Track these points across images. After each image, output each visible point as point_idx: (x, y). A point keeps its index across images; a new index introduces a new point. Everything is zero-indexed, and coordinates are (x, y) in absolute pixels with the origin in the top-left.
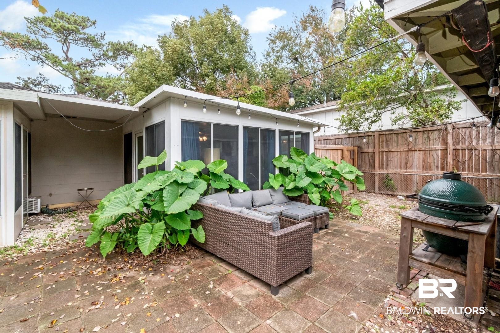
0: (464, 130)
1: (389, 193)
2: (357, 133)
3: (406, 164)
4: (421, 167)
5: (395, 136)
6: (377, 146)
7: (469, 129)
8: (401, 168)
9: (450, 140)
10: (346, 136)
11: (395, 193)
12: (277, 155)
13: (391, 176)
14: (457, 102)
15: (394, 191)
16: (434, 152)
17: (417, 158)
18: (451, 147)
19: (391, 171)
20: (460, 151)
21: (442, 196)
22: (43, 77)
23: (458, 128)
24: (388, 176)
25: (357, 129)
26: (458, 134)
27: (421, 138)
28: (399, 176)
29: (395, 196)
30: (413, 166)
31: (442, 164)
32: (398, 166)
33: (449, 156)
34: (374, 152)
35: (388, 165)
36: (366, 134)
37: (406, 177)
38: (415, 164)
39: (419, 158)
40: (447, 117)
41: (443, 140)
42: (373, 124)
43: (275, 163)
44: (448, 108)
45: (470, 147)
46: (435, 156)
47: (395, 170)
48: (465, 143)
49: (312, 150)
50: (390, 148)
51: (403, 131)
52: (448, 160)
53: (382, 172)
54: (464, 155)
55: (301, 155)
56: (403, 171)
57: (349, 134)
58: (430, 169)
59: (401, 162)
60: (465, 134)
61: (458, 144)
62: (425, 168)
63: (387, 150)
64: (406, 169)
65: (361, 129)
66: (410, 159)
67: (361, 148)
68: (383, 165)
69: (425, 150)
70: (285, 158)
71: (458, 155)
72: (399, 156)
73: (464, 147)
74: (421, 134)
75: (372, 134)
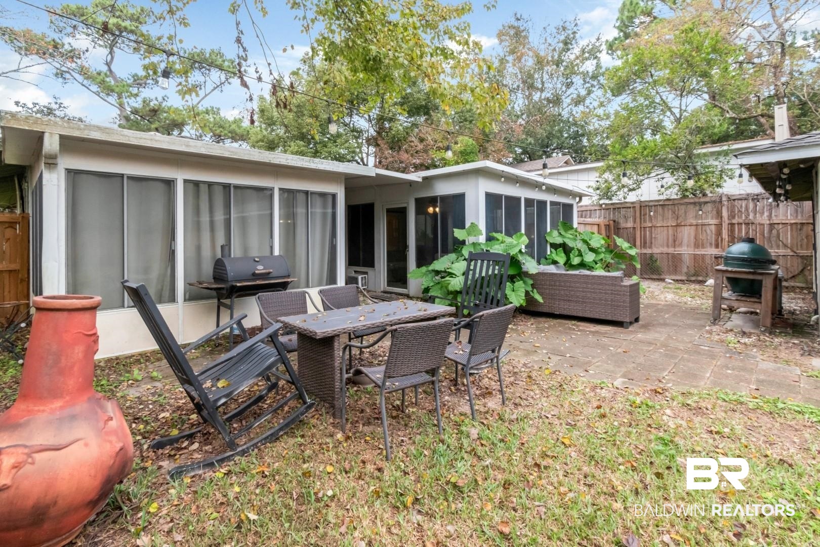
0: (740, 202)
1: (655, 277)
2: (612, 204)
3: (675, 241)
4: (692, 244)
5: (660, 209)
6: (638, 220)
7: (746, 201)
8: (668, 246)
9: (725, 213)
10: (597, 208)
11: (662, 277)
12: (549, 230)
13: (655, 256)
14: (731, 170)
15: (661, 275)
16: (707, 228)
17: (687, 234)
18: (726, 221)
19: (656, 250)
20: (736, 226)
21: (743, 253)
22: (59, 101)
23: (734, 200)
24: (652, 255)
25: (611, 199)
26: (734, 206)
27: (692, 211)
28: (665, 256)
29: (663, 280)
30: (683, 243)
31: (717, 240)
32: (665, 244)
33: (724, 231)
34: (634, 228)
35: (651, 243)
36: (623, 206)
37: (674, 256)
38: (685, 241)
39: (689, 234)
40: (719, 186)
41: (717, 213)
42: (630, 193)
43: (548, 238)
44: (721, 175)
45: (747, 221)
46: (708, 232)
47: (661, 249)
48: (741, 217)
49: (575, 225)
50: (654, 224)
51: (671, 203)
52: (724, 237)
53: (644, 251)
54: (740, 230)
55: (568, 230)
56: (671, 250)
57: (601, 205)
58: (703, 247)
59: (668, 239)
60: (741, 206)
61: (734, 217)
62: (697, 245)
63: (650, 225)
64: (675, 247)
65: (615, 200)
66: (679, 235)
67: (618, 223)
68: (645, 243)
69: (697, 225)
70: (555, 233)
71: (734, 231)
72: (665, 232)
73: (741, 221)
74: (692, 206)
75: (632, 206)
